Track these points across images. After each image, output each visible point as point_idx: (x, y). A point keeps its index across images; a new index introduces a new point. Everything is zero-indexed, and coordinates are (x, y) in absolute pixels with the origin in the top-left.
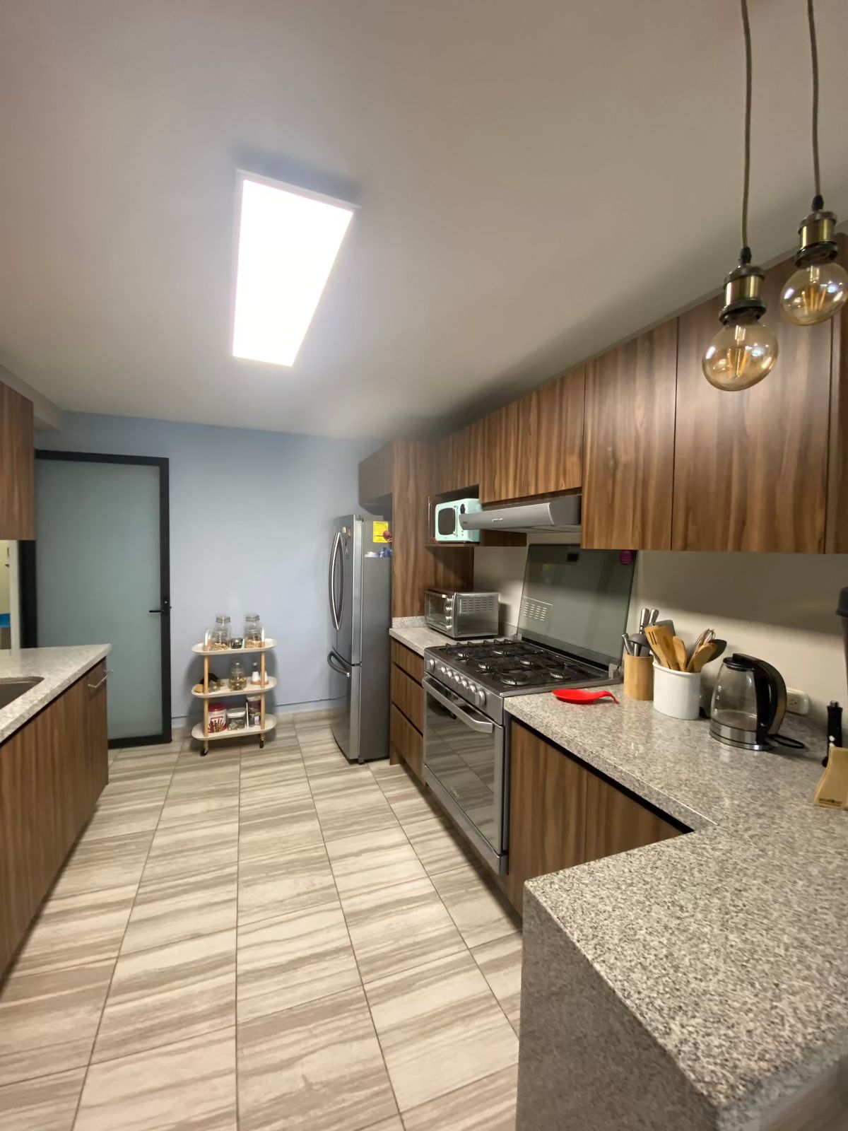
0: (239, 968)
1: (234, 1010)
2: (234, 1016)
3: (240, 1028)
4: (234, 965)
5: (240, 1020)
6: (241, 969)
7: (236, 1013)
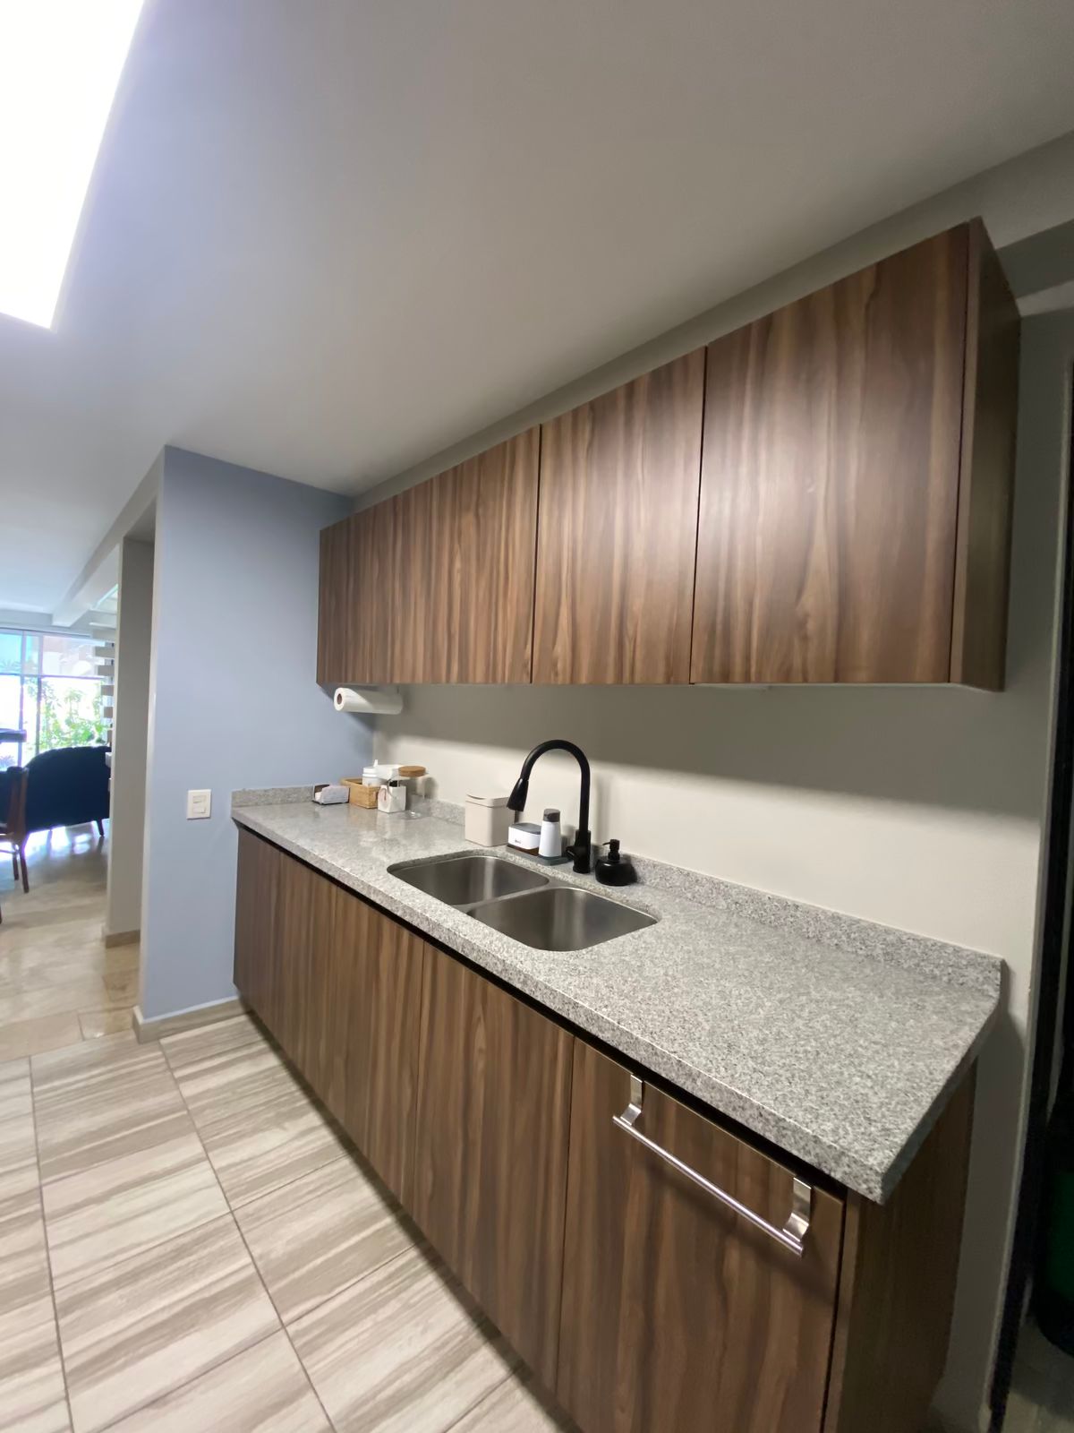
0: (58, 1366)
1: (58, 1307)
2: (57, 1302)
3: (48, 1289)
4: (68, 1369)
5: (49, 1298)
6: (55, 1365)
7: (54, 1304)
